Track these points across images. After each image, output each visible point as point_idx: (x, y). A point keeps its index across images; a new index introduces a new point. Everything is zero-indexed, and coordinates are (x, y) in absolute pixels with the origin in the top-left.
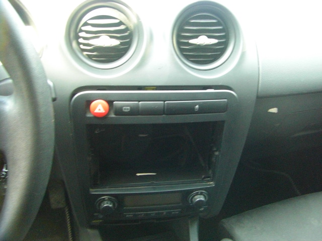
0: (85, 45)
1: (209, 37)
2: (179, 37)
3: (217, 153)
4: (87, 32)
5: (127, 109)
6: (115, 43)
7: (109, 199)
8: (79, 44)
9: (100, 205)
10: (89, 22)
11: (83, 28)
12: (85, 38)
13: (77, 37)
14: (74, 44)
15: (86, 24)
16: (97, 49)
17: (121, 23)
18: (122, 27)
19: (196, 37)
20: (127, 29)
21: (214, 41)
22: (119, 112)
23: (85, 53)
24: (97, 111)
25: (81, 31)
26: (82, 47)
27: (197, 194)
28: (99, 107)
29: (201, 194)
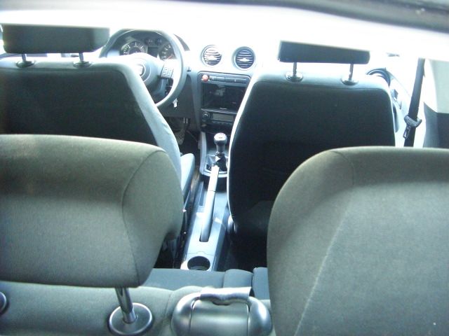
1: (247, 59)
2: (236, 58)
4: (207, 55)
5: (213, 79)
7: (207, 113)
8: (204, 59)
9: (204, 115)
10: (208, 52)
12: (206, 57)
13: (204, 56)
16: (210, 61)
17: (217, 53)
20: (219, 55)
22: (211, 79)
23: (206, 62)
24: (204, 78)
25: (205, 54)
26: (206, 60)
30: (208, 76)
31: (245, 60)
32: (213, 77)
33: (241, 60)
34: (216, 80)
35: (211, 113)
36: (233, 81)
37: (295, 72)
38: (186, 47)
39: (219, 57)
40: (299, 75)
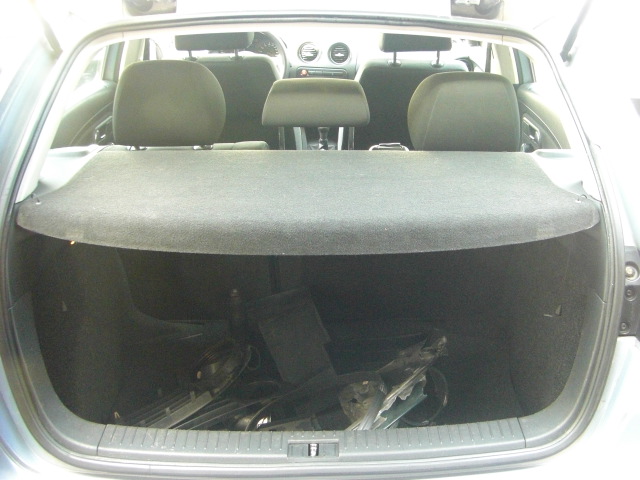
30: (307, 71)
31: (339, 55)
32: (312, 72)
33: (336, 55)
34: (314, 74)
36: (331, 75)
37: (395, 59)
39: (316, 53)
40: (398, 62)
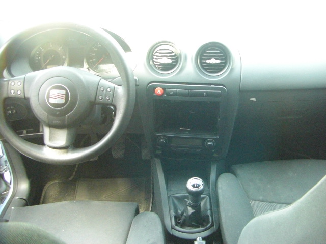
0: (156, 62)
1: (216, 59)
2: (201, 59)
3: (219, 119)
4: (157, 56)
5: (171, 93)
6: (170, 61)
7: (163, 138)
8: (153, 62)
9: (159, 141)
10: (158, 52)
11: (156, 54)
12: (156, 59)
13: (153, 59)
14: (151, 62)
15: (156, 52)
16: (162, 64)
17: (172, 52)
18: (173, 54)
19: (210, 59)
20: (175, 55)
21: (219, 61)
22: (168, 94)
23: (156, 66)
24: (158, 92)
25: (154, 55)
26: (155, 63)
27: (209, 141)
28: (159, 91)
29: (211, 141)
30: (164, 89)
31: (213, 61)
32: (171, 91)
33: (207, 61)
34: (175, 94)
35: (169, 139)
36: (201, 95)
38: (126, 48)
39: (176, 59)
